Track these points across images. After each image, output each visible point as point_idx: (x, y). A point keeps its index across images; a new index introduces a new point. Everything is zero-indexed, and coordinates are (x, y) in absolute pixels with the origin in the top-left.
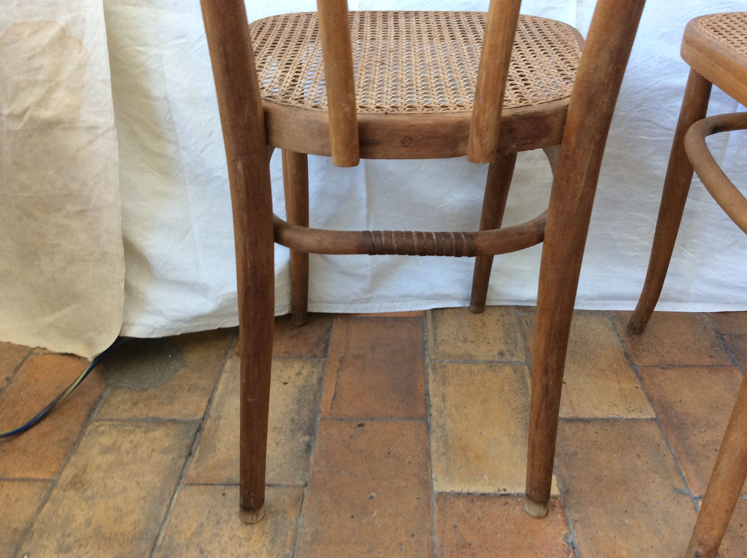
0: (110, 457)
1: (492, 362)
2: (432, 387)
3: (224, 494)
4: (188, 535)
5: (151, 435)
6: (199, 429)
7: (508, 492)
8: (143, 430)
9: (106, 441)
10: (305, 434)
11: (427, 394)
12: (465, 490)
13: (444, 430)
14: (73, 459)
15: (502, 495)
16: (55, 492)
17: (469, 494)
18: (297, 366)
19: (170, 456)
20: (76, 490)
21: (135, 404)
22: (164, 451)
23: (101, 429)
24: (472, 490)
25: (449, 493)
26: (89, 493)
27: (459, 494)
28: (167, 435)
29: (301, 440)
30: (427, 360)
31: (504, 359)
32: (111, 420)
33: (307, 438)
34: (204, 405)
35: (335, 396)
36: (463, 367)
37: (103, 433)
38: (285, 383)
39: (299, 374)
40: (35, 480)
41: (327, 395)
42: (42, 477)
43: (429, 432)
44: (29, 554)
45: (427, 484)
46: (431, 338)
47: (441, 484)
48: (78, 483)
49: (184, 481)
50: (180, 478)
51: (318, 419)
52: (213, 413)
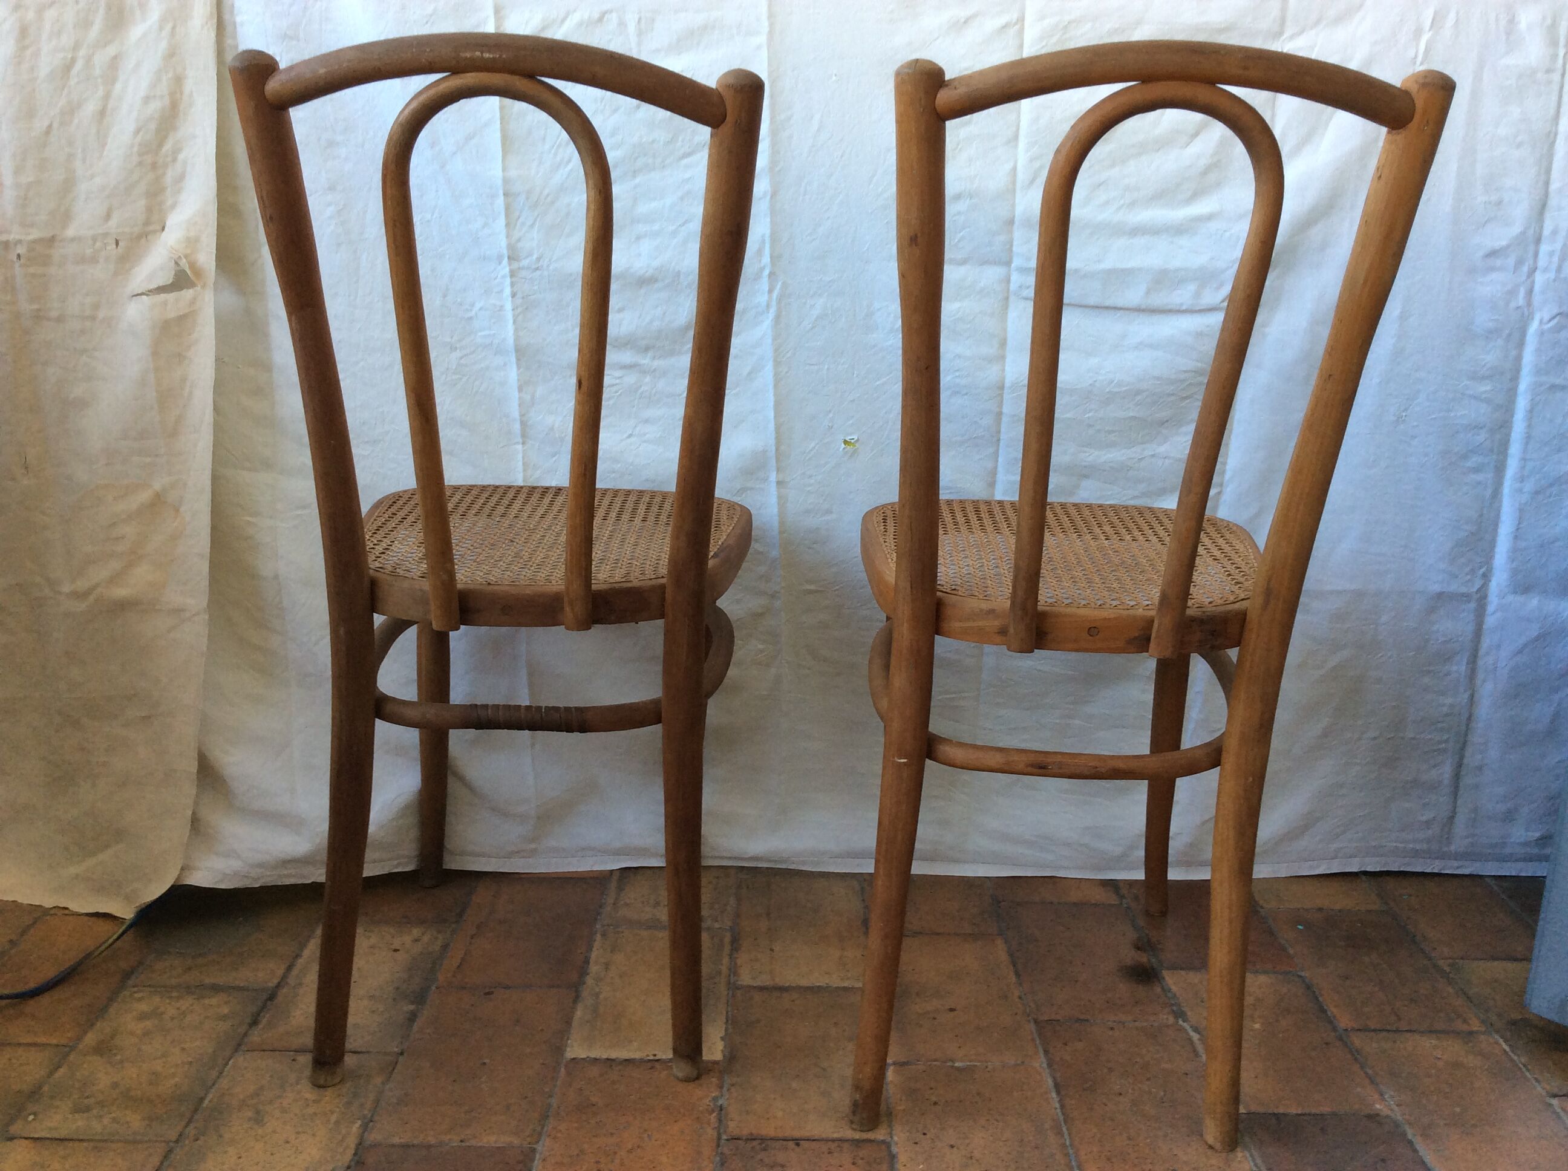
0: (148, 1024)
2: (594, 955)
3: (293, 1060)
4: (243, 1097)
5: (206, 1002)
6: (272, 997)
7: (657, 1058)
8: (195, 997)
9: (144, 1007)
10: (412, 1003)
11: (587, 961)
12: (605, 1056)
13: (597, 999)
14: (98, 1024)
15: (650, 1061)
16: (72, 1057)
17: (609, 1060)
18: (416, 932)
19: (229, 1023)
20: (100, 1055)
21: (187, 970)
22: (221, 1018)
23: (139, 995)
24: (614, 1055)
25: (585, 1059)
26: (117, 1058)
27: (596, 1059)
28: (227, 1002)
29: (405, 1008)
30: (598, 926)
32: (152, 986)
33: (412, 1007)
34: (280, 972)
35: (461, 963)
36: (645, 933)
37: (140, 1000)
38: (396, 950)
39: (416, 940)
40: (45, 1045)
41: (451, 963)
42: (55, 1042)
43: (577, 999)
44: (35, 1114)
45: (559, 1050)
46: (611, 901)
47: (576, 1050)
48: (103, 1049)
49: (243, 1047)
50: (239, 1045)
51: (433, 988)
52: (291, 981)
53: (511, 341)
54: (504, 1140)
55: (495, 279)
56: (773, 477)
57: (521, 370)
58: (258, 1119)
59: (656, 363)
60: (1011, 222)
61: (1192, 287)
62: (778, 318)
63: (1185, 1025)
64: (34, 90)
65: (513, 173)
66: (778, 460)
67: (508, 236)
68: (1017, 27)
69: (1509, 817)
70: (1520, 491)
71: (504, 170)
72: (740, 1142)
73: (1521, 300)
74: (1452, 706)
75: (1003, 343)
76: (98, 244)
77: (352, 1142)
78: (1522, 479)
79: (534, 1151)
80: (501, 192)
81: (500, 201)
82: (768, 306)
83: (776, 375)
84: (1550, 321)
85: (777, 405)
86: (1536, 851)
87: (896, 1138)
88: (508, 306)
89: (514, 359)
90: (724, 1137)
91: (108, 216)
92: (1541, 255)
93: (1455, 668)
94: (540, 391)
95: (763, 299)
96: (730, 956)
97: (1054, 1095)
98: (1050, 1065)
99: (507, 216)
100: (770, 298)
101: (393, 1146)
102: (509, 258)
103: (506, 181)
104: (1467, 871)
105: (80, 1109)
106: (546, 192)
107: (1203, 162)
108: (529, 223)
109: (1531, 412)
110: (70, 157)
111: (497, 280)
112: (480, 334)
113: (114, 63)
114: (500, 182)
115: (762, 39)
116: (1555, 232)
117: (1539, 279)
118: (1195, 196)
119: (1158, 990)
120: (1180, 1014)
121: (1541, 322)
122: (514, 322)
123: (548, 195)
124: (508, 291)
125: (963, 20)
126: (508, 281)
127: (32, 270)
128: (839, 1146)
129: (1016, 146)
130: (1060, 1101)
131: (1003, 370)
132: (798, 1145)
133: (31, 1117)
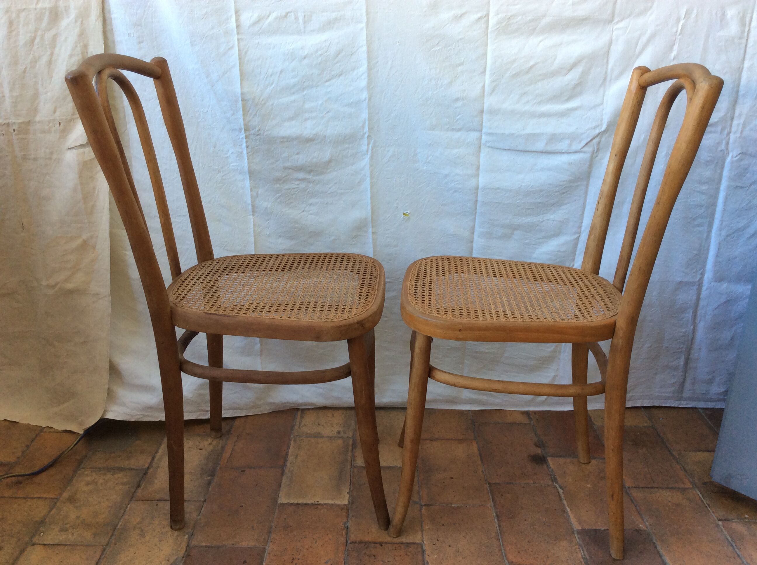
0: (91, 487)
1: (331, 437)
2: (290, 451)
3: (157, 505)
4: (135, 523)
5: (116, 476)
6: (145, 473)
7: (320, 502)
8: (111, 473)
9: (89, 479)
10: (209, 476)
11: (287, 454)
12: (296, 502)
13: (292, 473)
14: (69, 488)
15: (316, 504)
16: (58, 504)
17: (297, 504)
18: (210, 440)
19: (127, 487)
20: (71, 503)
21: (107, 460)
22: (123, 484)
23: (86, 473)
24: (300, 501)
25: (287, 504)
26: (78, 504)
27: (292, 504)
28: (126, 476)
29: (206, 479)
30: (292, 436)
31: (339, 436)
32: (92, 468)
33: (209, 478)
34: (149, 461)
35: (230, 456)
36: (313, 440)
37: (87, 475)
38: (201, 449)
39: (210, 444)
40: (46, 498)
41: (227, 455)
42: (50, 497)
43: (283, 474)
44: (44, 533)
45: (275, 500)
46: (298, 423)
47: (283, 499)
48: (72, 500)
49: (134, 499)
50: (132, 497)
51: (218, 468)
52: (154, 465)
53: (246, 168)
54: (252, 544)
55: (238, 139)
56: (370, 230)
57: (251, 181)
58: (142, 535)
59: (315, 178)
60: (482, 112)
61: (567, 142)
62: (372, 158)
63: (557, 485)
64: (17, 52)
65: (246, 90)
66: (372, 222)
67: (244, 119)
68: (486, 18)
69: (710, 382)
70: (720, 235)
71: (241, 88)
72: (356, 544)
73: (723, 147)
74: (685, 332)
75: (478, 169)
76: (51, 124)
77: (184, 545)
78: (720, 230)
79: (265, 549)
80: (240, 99)
81: (240, 103)
82: (367, 151)
83: (371, 183)
84: (736, 156)
85: (372, 197)
86: (722, 397)
87: (425, 542)
88: (245, 152)
89: (248, 176)
90: (349, 542)
91: (55, 111)
92: (733, 125)
93: (687, 315)
94: (261, 191)
95: (365, 148)
96: (352, 451)
97: (496, 520)
98: (495, 506)
99: (243, 111)
100: (368, 148)
101: (202, 547)
102: (245, 130)
103: (242, 94)
104: (690, 406)
105: (63, 530)
106: (262, 99)
107: (573, 82)
108: (254, 114)
109: (726, 199)
110: (36, 83)
111: (239, 140)
112: (232, 164)
113: (54, 38)
114: (239, 94)
115: (364, 25)
116: (740, 115)
117: (732, 137)
118: (570, 98)
119: (545, 467)
120: (554, 480)
121: (732, 156)
122: (248, 159)
123: (262, 100)
124: (244, 145)
125: (459, 15)
126: (245, 140)
127: (20, 136)
128: (400, 546)
129: (485, 75)
130: (499, 524)
131: (478, 181)
132: (382, 546)
133: (42, 534)
